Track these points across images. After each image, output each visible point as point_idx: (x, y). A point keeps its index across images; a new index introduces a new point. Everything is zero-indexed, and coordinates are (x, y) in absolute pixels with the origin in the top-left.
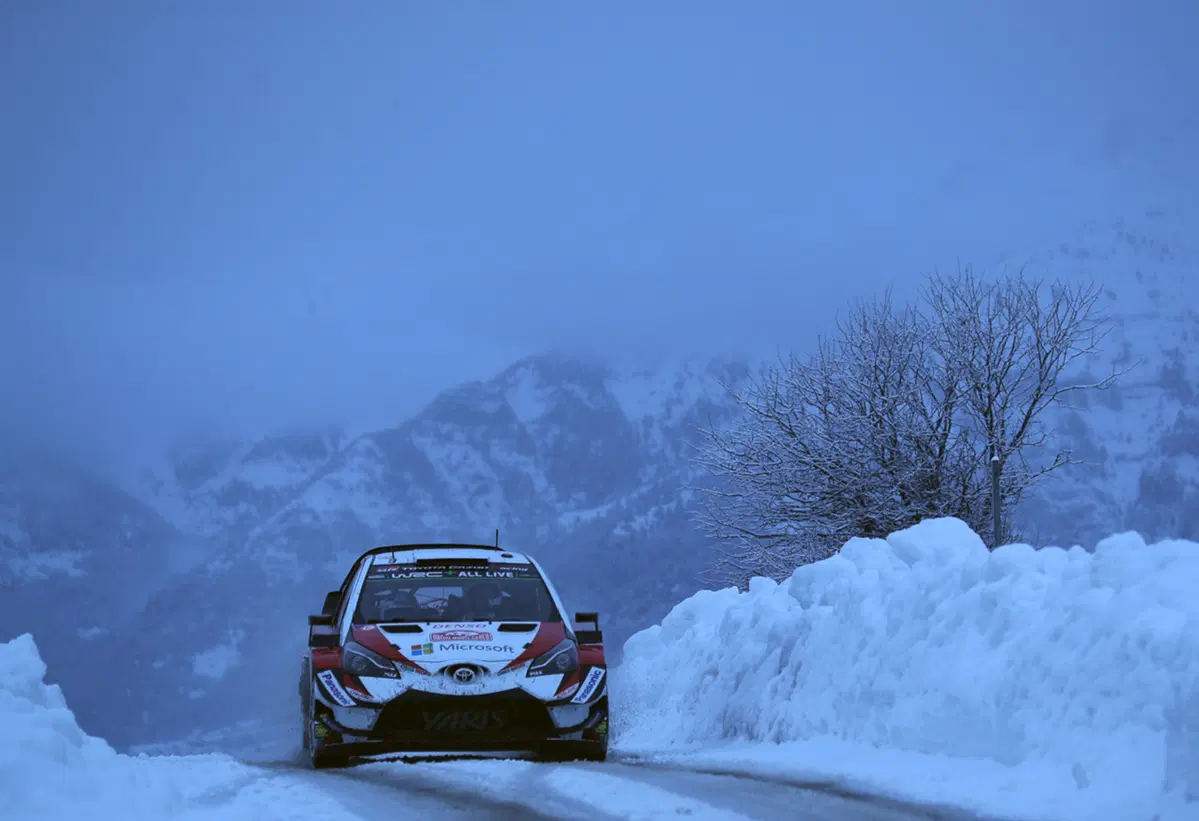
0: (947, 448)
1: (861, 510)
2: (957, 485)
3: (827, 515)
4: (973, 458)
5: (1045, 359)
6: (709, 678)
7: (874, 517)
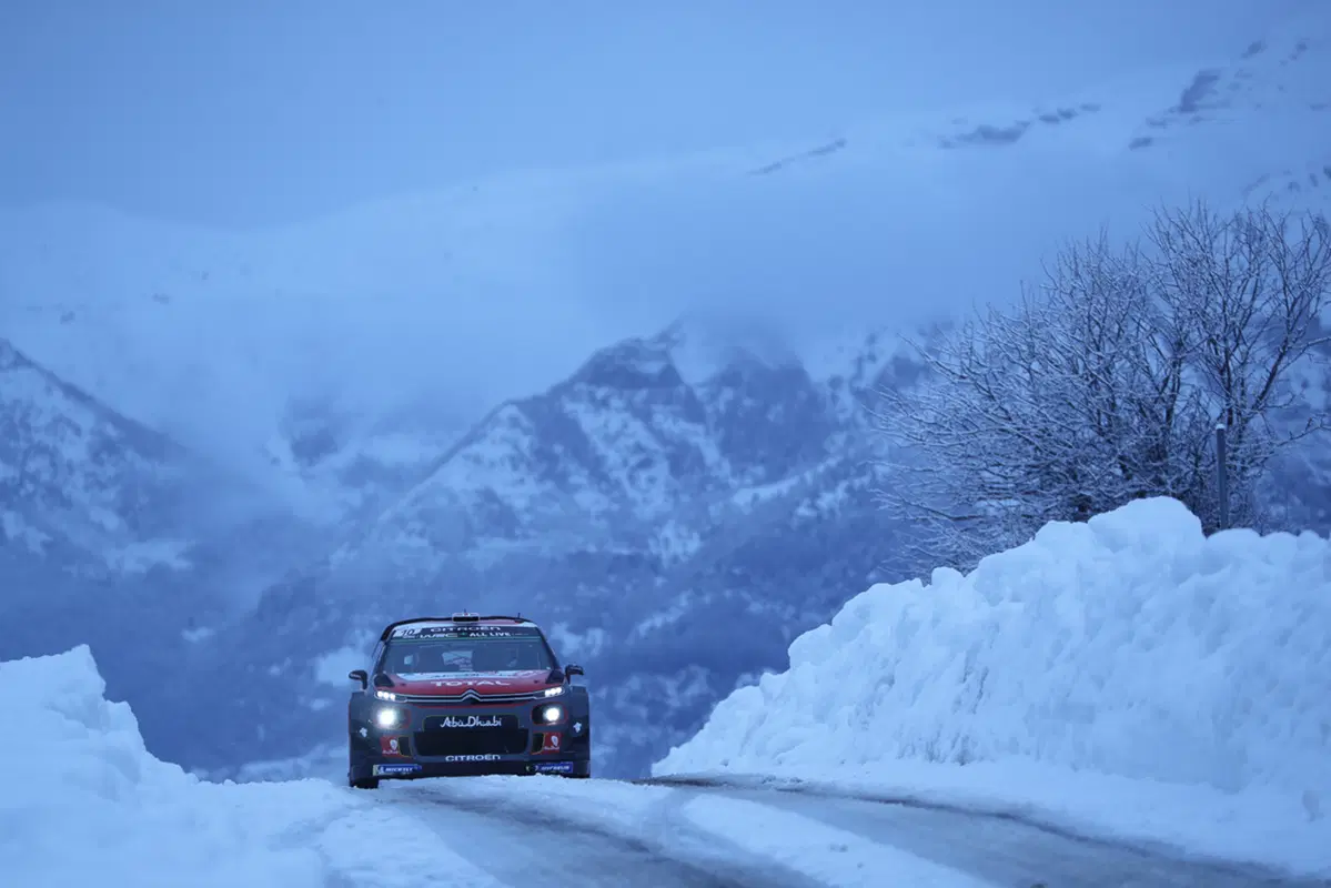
0: (1176, 411)
1: (1074, 486)
2: (1188, 456)
3: (1035, 492)
4: (1208, 423)
5: (1293, 305)
6: (884, 687)
7: (1088, 494)
